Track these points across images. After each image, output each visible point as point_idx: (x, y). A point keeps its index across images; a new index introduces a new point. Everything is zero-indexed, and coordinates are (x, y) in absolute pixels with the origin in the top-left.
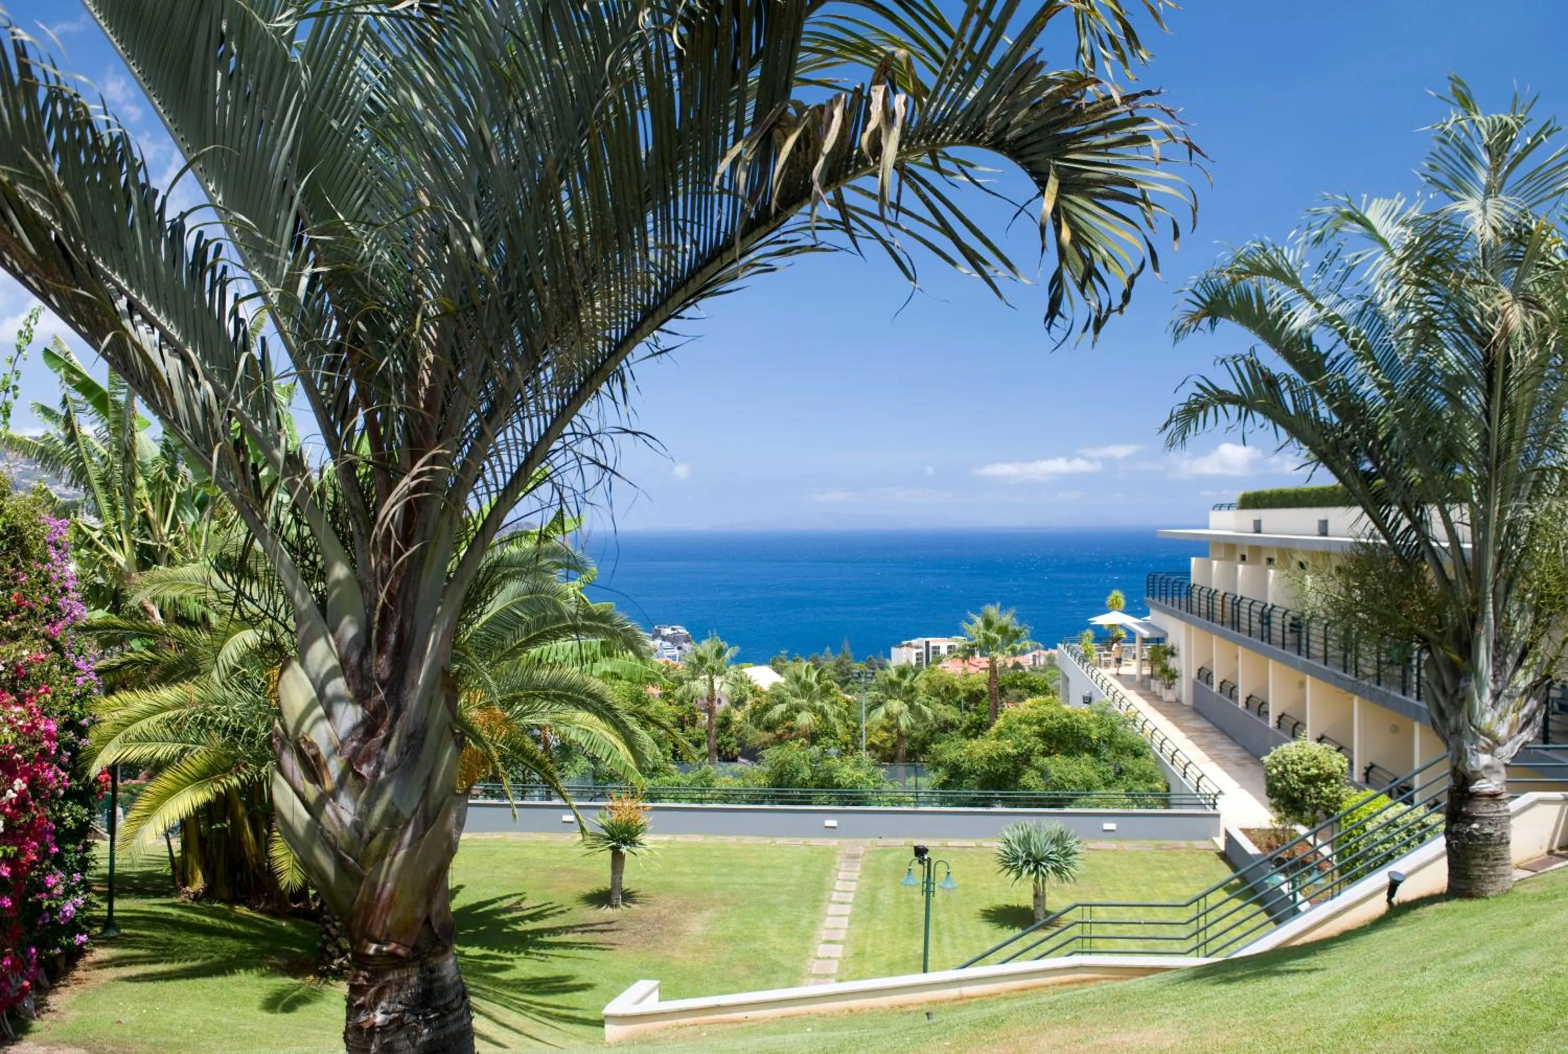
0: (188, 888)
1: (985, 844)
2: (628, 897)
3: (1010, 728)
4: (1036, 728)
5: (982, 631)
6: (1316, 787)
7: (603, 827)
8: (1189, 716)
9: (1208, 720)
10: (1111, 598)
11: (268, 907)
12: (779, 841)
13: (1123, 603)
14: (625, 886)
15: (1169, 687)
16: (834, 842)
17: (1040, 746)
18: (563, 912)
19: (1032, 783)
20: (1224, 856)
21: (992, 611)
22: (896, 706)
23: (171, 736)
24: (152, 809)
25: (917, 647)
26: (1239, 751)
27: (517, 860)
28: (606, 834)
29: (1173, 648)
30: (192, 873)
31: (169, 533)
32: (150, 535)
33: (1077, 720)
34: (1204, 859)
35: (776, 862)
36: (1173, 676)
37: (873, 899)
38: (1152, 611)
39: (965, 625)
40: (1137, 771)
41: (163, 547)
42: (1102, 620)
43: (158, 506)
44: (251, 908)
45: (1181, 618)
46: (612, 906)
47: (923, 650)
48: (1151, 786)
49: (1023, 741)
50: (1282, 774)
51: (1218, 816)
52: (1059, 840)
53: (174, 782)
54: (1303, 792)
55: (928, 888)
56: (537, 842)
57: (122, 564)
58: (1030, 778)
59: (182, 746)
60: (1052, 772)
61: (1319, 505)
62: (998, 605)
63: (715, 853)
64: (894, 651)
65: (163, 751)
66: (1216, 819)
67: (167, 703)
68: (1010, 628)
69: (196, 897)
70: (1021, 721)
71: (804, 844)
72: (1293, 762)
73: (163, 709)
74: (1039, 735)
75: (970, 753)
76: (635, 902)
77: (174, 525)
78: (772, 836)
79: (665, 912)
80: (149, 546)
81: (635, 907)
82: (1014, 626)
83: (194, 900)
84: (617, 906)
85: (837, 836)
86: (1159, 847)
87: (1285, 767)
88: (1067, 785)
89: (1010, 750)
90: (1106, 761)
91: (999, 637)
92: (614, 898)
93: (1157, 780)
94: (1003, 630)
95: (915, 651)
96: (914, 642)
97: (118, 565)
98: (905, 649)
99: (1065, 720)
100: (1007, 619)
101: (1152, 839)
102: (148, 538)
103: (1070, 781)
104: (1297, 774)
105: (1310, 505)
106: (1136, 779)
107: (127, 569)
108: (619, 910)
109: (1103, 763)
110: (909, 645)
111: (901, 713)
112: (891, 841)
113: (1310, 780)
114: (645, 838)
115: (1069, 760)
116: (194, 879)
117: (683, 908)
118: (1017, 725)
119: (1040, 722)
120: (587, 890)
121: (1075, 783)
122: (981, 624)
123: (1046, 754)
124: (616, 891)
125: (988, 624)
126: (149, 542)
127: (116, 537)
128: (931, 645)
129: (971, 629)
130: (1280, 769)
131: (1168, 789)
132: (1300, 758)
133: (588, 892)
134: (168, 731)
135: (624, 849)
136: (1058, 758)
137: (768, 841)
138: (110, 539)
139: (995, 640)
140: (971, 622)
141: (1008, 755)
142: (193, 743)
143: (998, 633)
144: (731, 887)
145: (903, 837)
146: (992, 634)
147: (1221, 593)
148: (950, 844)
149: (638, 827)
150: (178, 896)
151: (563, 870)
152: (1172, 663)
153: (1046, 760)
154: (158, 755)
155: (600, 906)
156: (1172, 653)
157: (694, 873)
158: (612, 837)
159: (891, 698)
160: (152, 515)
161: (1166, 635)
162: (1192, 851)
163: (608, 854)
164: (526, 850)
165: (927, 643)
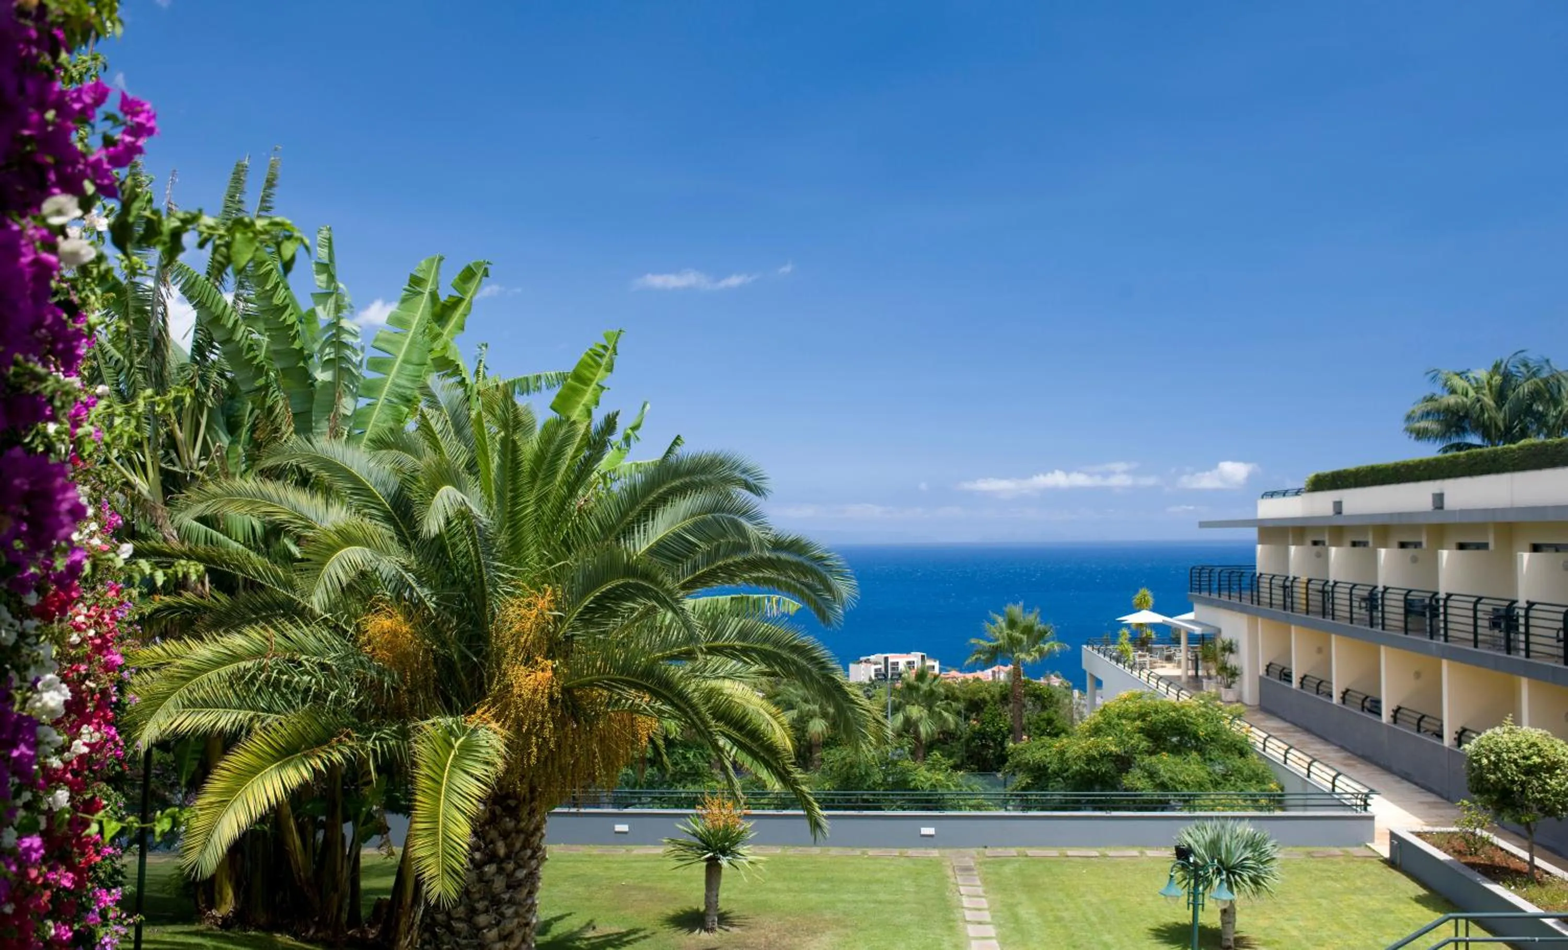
0: (214, 912)
1: (1111, 853)
2: (724, 919)
3: (1109, 724)
4: (1138, 723)
5: (1006, 632)
6: (1539, 778)
7: (695, 834)
8: (1259, 716)
9: (1284, 719)
10: (1138, 596)
11: (320, 935)
12: (871, 852)
13: (1151, 601)
14: (723, 906)
15: (1229, 686)
16: (935, 853)
17: (1144, 744)
18: (645, 937)
19: (1139, 785)
20: (1391, 863)
21: (1016, 610)
22: (915, 711)
23: (235, 701)
24: (230, 793)
25: (876, 663)
26: (1337, 751)
27: (573, 877)
28: (698, 842)
29: (1231, 643)
30: (221, 893)
31: (199, 460)
32: (176, 460)
33: (1184, 715)
34: (1369, 867)
35: (879, 876)
36: (1233, 674)
37: (1016, 919)
38: (1196, 607)
39: (987, 625)
40: (1246, 772)
41: (192, 475)
42: (1133, 619)
43: (187, 422)
44: (296, 936)
45: (1243, 610)
46: (707, 930)
47: (882, 666)
48: (1264, 787)
49: (1126, 739)
50: (1496, 764)
51: (1372, 818)
52: (1253, 844)
53: (259, 757)
54: (1523, 784)
55: (1195, 899)
56: (590, 856)
57: (145, 492)
58: (1135, 779)
59: (252, 713)
60: (1162, 772)
61: (1430, 478)
62: (1021, 603)
63: (804, 867)
64: (852, 666)
65: (226, 720)
66: (1370, 822)
67: (239, 651)
68: (1036, 628)
69: (226, 923)
70: (1119, 716)
71: (901, 856)
72: (1509, 751)
73: (235, 657)
74: (1141, 730)
75: (1062, 753)
76: (732, 925)
77: (205, 452)
78: (860, 846)
79: (773, 936)
80: (175, 473)
81: (735, 930)
82: (1039, 627)
83: (221, 927)
84: (712, 930)
85: (935, 847)
86: (1310, 855)
87: (1498, 755)
88: (1179, 787)
89: (1113, 748)
90: (1211, 760)
91: (1025, 638)
92: (709, 920)
93: (1271, 781)
94: (1028, 630)
95: (873, 667)
96: (872, 658)
97: (140, 492)
98: (863, 665)
99: (1173, 714)
100: (1032, 618)
101: (1297, 846)
102: (174, 465)
103: (1182, 782)
104: (1517, 764)
105: (1418, 479)
106: (1246, 781)
107: (151, 498)
108: (717, 935)
109: (1208, 763)
110: (867, 661)
111: (921, 718)
112: (1000, 851)
113: (1531, 771)
114: (742, 849)
115: (1178, 759)
116: (222, 899)
117: (793, 930)
118: (1116, 720)
119: (1142, 716)
120: (671, 910)
121: (1187, 785)
122: (1004, 625)
123: (1152, 753)
124: (712, 912)
125: (1012, 624)
126: (176, 469)
127: (136, 456)
128: (890, 660)
129: (992, 629)
130: (1493, 758)
131: (1282, 789)
132: (1518, 744)
133: (671, 913)
134: (230, 693)
135: (724, 862)
136: (1165, 756)
137: (858, 852)
138: (130, 460)
139: (1020, 641)
140: (993, 622)
141: (1111, 754)
142: (263, 710)
143: (1023, 632)
144: (840, 905)
145: (1013, 846)
146: (1017, 634)
147: (1304, 579)
148: (1070, 853)
149: (740, 834)
150: (200, 921)
151: (634, 888)
152: (1232, 660)
153: (1154, 759)
154: (221, 724)
155: (692, 931)
156: (1230, 648)
157: (790, 890)
158: (708, 846)
159: (908, 703)
160: (180, 435)
161: (1219, 631)
162: (1352, 858)
163: (700, 869)
164: (580, 865)
165: (886, 659)
